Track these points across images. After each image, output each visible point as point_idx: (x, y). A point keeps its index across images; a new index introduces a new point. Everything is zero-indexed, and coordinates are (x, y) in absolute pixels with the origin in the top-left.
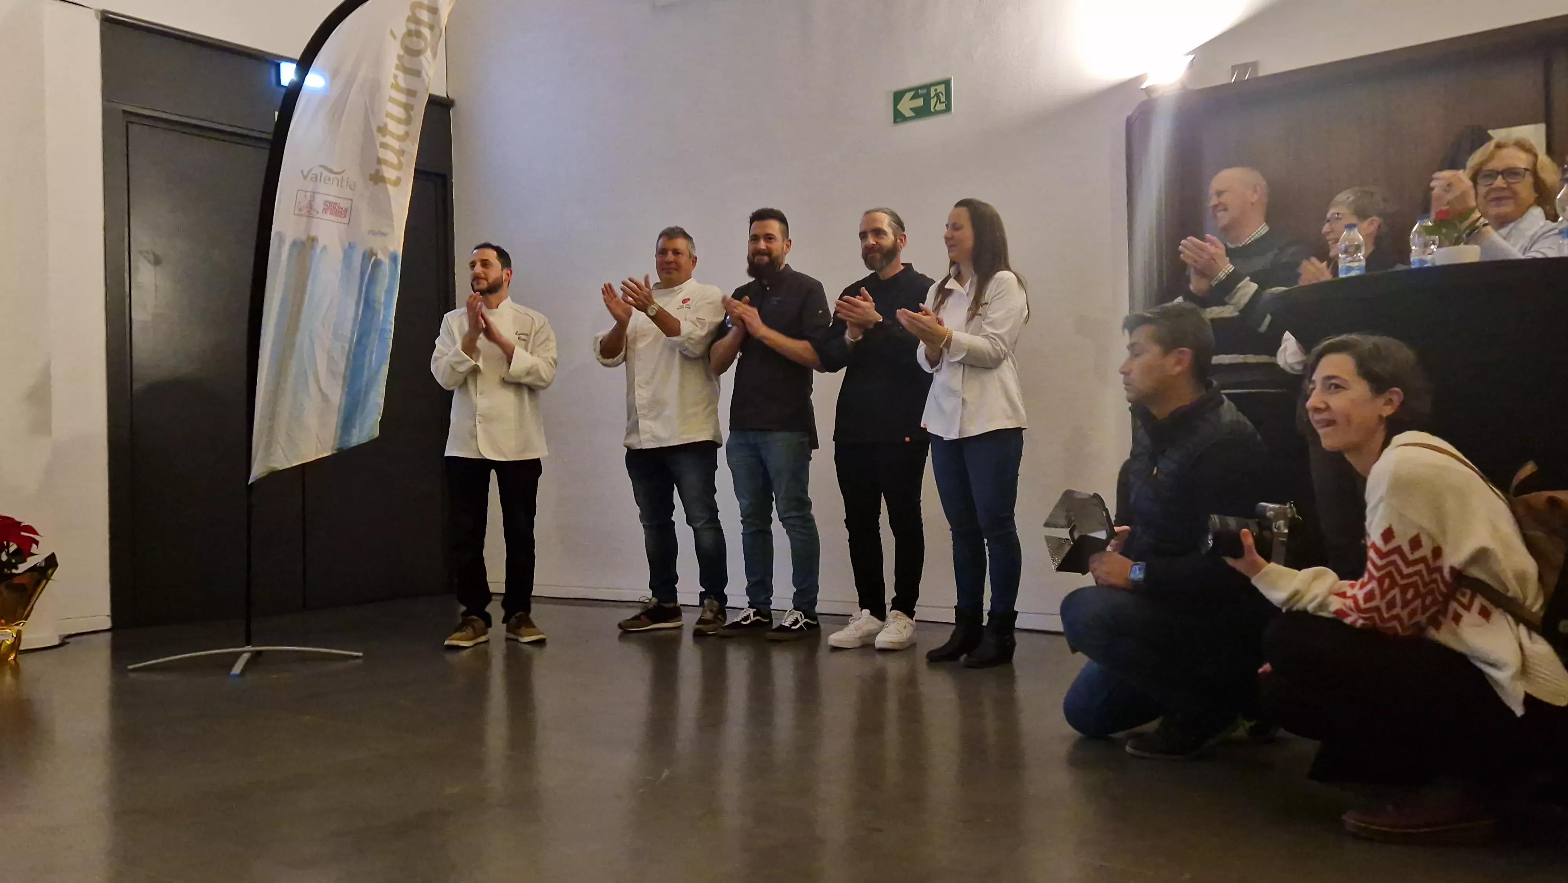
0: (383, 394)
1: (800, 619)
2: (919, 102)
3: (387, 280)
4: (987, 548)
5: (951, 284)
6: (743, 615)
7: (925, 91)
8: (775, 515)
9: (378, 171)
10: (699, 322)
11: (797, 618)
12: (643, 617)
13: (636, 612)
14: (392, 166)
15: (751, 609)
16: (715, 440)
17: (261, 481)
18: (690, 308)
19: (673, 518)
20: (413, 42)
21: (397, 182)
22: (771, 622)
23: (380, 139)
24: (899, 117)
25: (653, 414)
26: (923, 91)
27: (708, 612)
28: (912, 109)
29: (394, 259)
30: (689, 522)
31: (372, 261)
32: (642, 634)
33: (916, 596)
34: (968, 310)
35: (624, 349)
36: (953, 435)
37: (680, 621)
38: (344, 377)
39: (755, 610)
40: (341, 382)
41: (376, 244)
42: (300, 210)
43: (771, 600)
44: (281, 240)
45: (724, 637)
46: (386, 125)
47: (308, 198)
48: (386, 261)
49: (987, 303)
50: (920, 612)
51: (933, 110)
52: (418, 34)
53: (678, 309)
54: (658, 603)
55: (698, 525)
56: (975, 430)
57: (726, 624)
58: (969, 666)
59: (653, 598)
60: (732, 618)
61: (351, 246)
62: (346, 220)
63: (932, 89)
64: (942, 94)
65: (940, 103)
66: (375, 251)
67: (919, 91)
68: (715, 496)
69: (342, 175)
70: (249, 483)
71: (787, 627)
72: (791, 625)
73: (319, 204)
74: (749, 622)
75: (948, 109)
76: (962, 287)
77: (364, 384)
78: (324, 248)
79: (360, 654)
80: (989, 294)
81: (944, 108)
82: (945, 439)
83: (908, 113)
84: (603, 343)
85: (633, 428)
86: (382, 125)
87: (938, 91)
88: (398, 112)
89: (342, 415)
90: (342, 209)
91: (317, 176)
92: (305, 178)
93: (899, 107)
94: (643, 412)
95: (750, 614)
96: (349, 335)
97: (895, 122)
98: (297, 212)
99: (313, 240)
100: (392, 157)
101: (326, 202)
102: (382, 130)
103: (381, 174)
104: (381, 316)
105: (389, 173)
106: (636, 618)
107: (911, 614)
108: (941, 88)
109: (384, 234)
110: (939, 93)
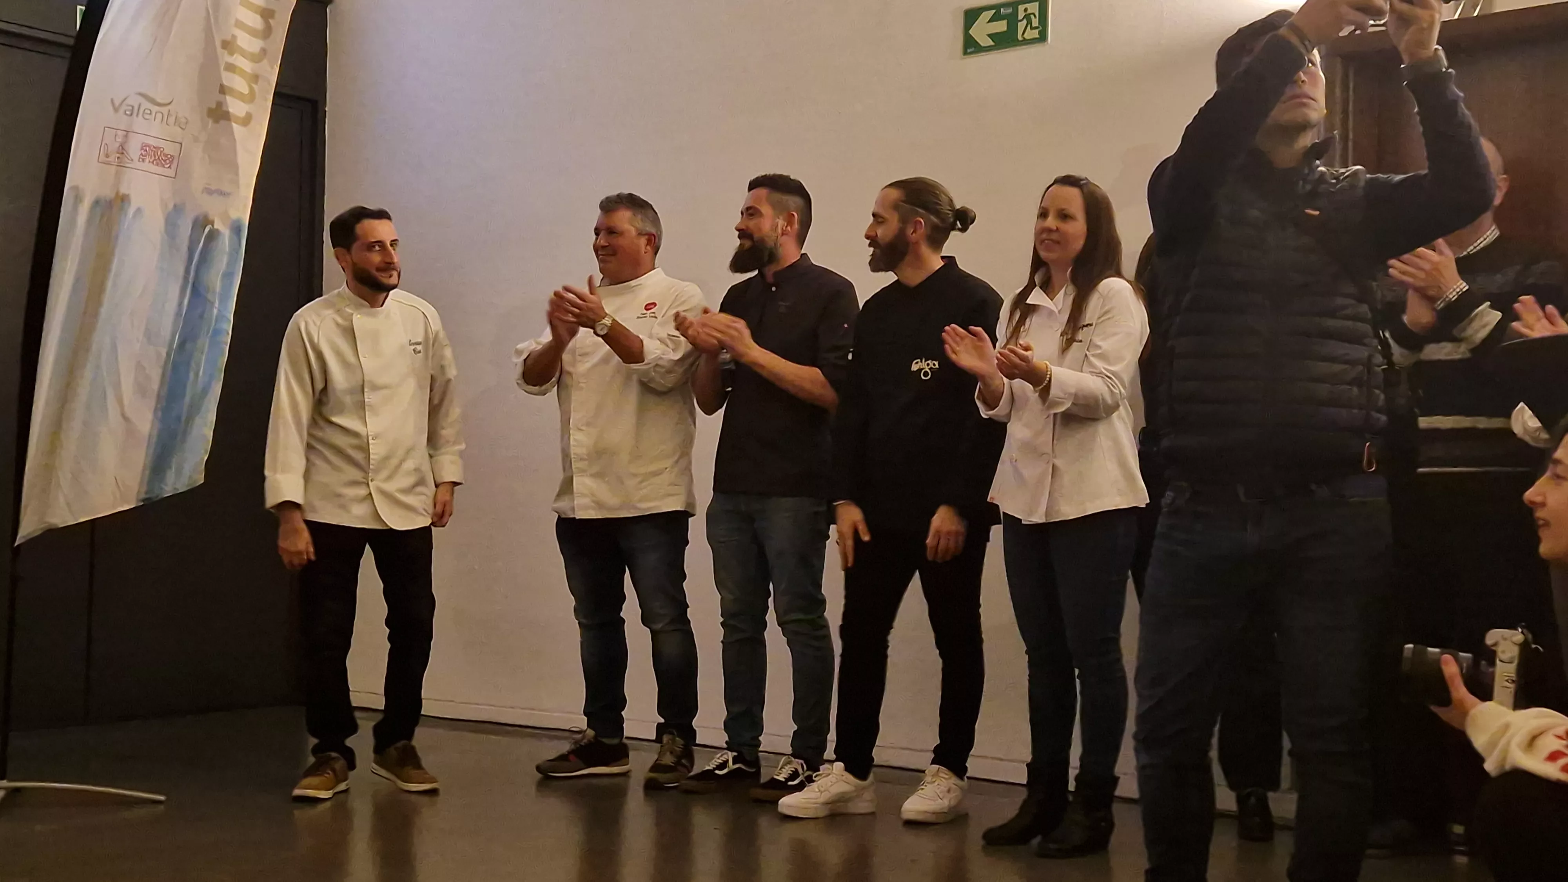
0: (212, 422)
1: (800, 771)
2: (1001, 26)
3: (225, 259)
4: (1078, 681)
5: (1036, 297)
6: (718, 760)
7: (1010, 10)
8: (771, 617)
9: (220, 104)
10: (670, 339)
11: (796, 769)
12: (572, 757)
13: (565, 747)
14: (241, 97)
15: (730, 753)
16: (687, 510)
17: (33, 542)
18: (656, 317)
19: (622, 614)
21: (247, 121)
22: (758, 773)
23: (226, 58)
24: (971, 46)
25: (595, 469)
26: (1007, 11)
27: (668, 753)
28: (990, 36)
29: (236, 229)
30: (645, 621)
31: (207, 230)
32: (571, 782)
33: (970, 744)
34: (1061, 335)
35: (557, 374)
36: (1038, 518)
37: (627, 764)
38: (159, 396)
39: (735, 754)
40: (153, 403)
41: (212, 207)
42: (107, 156)
43: (759, 741)
44: (78, 199)
45: (688, 792)
46: (234, 37)
47: (119, 140)
48: (225, 232)
49: (1091, 325)
50: (974, 766)
51: (1020, 38)
53: (638, 318)
54: (595, 737)
55: (658, 626)
56: (1070, 511)
57: (692, 774)
58: (1043, 854)
59: (589, 729)
60: (703, 764)
61: (178, 209)
62: (171, 172)
63: (1021, 8)
64: (1035, 16)
65: (1032, 28)
66: (211, 218)
67: (1001, 10)
68: (684, 584)
69: (169, 107)
70: (16, 544)
71: (782, 781)
72: (787, 780)
73: (134, 149)
74: (725, 771)
75: (1043, 37)
76: (1052, 300)
77: (185, 408)
78: (139, 211)
79: (162, 798)
80: (1092, 311)
81: (1037, 36)
82: (1023, 522)
83: (984, 41)
84: (529, 362)
85: (567, 487)
86: (229, 38)
87: (1029, 11)
89: (151, 451)
90: (166, 155)
91: (133, 107)
92: (116, 110)
93: (971, 32)
94: (581, 465)
95: (728, 760)
96: (168, 337)
97: (965, 53)
98: (102, 158)
99: (123, 200)
100: (239, 84)
101: (144, 147)
102: (228, 45)
103: (224, 108)
104: (215, 311)
105: (236, 107)
106: (562, 758)
107: (959, 769)
108: (1034, 8)
109: (222, 193)
110: (1030, 14)
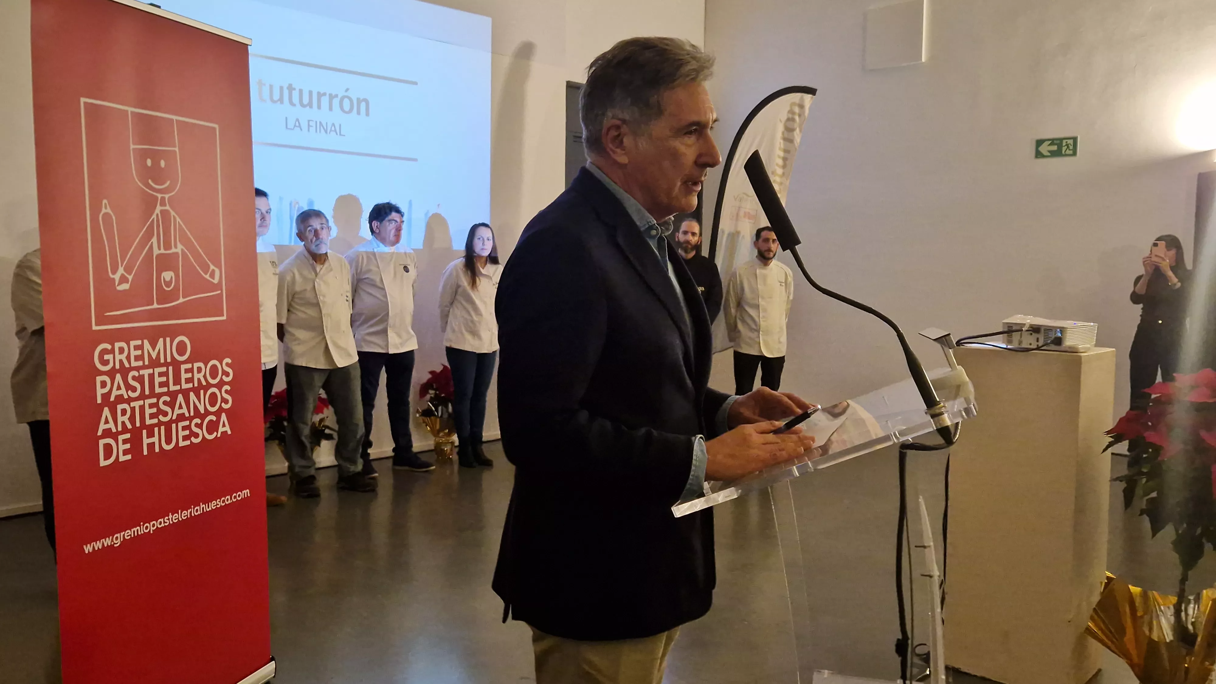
2: (1055, 148)
20: (790, 125)
24: (1039, 155)
26: (1058, 142)
28: (1049, 151)
42: (733, 217)
44: (723, 232)
46: (775, 170)
47: (737, 211)
51: (1063, 152)
52: (793, 120)
62: (754, 221)
63: (1064, 141)
64: (1071, 145)
65: (1069, 150)
67: (1055, 141)
69: (753, 197)
73: (742, 214)
75: (1074, 154)
78: (743, 236)
81: (1072, 153)
83: (1046, 153)
87: (1068, 143)
88: (780, 162)
90: (753, 215)
91: (741, 198)
92: (735, 199)
93: (1039, 149)
97: (1036, 157)
99: (738, 233)
101: (745, 212)
102: (773, 172)
108: (1071, 142)
110: (1068, 144)
